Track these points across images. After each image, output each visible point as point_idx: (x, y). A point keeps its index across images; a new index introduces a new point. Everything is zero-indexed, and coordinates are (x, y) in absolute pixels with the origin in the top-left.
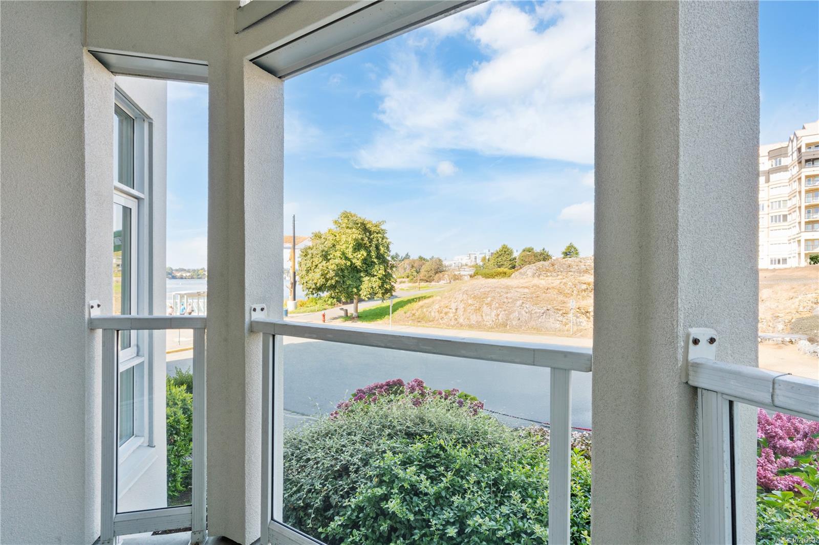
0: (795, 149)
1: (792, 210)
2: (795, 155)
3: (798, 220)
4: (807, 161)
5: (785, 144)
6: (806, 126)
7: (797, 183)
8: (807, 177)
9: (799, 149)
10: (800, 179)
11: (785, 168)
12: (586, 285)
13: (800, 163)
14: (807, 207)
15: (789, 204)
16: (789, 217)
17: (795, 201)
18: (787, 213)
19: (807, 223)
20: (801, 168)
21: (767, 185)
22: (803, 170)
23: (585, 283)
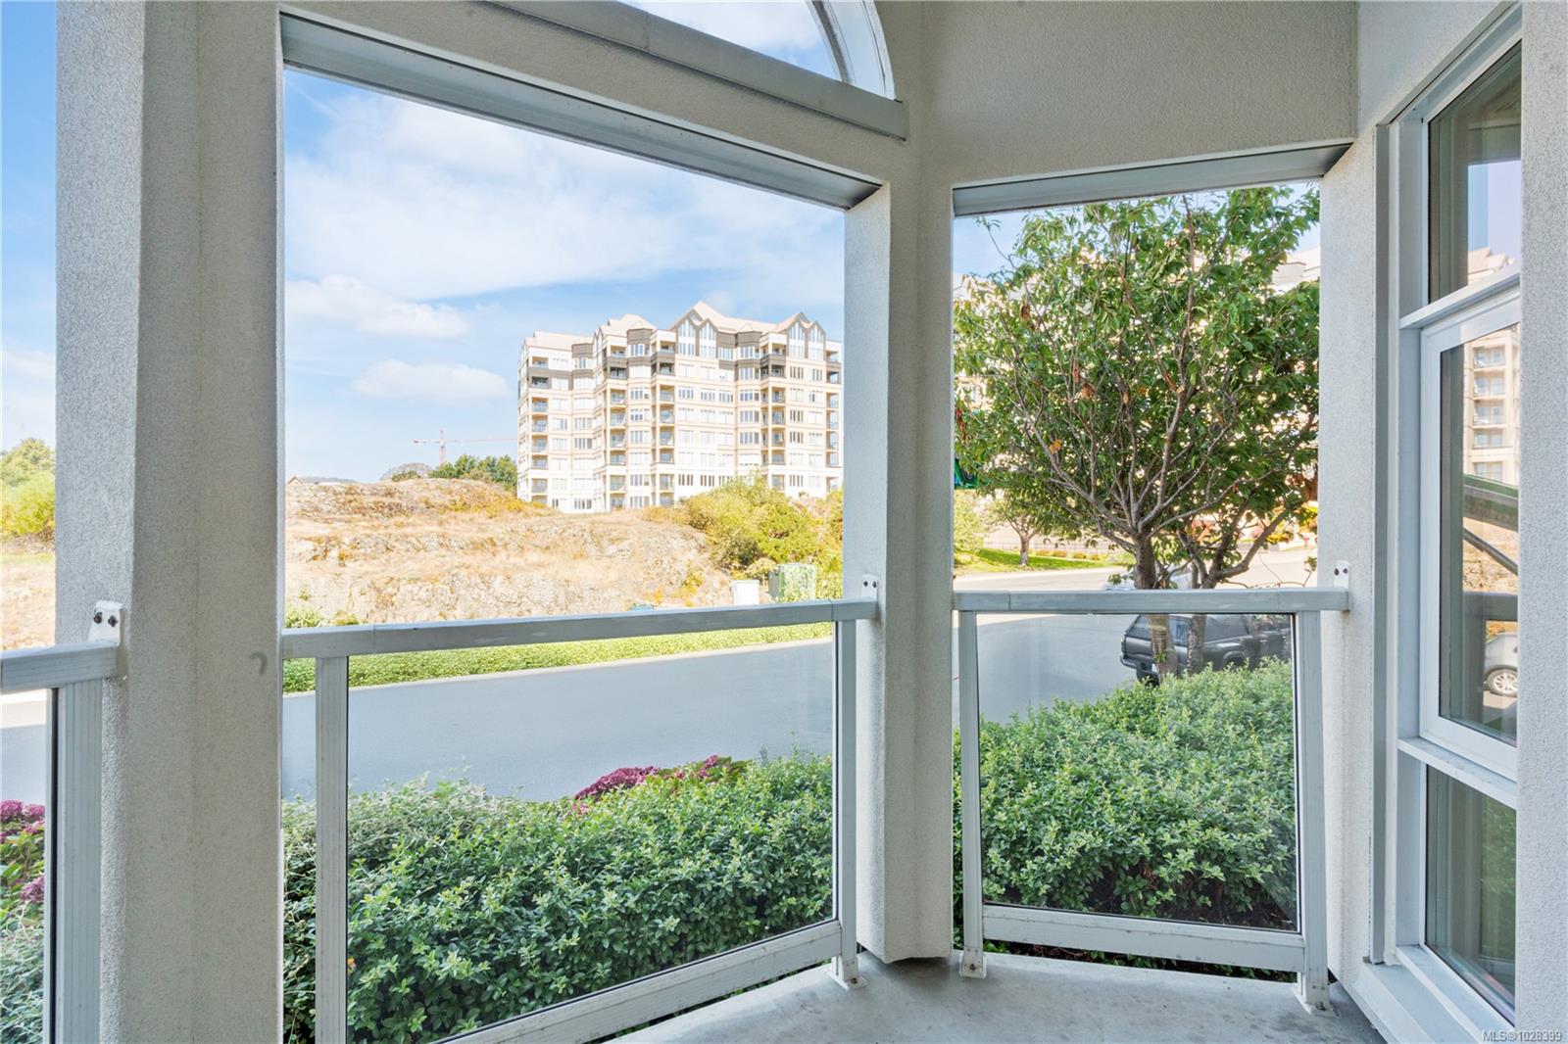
0: (600, 350)
1: (597, 432)
2: (600, 357)
3: (603, 449)
4: (613, 369)
5: (589, 340)
6: (611, 321)
7: (602, 397)
8: (613, 391)
9: (605, 351)
10: (605, 392)
11: (588, 374)
12: (311, 543)
13: (605, 370)
14: (612, 431)
15: (595, 424)
16: (594, 443)
17: (600, 421)
18: (591, 437)
19: (613, 453)
20: (606, 378)
21: (570, 392)
22: (609, 381)
23: (310, 539)
